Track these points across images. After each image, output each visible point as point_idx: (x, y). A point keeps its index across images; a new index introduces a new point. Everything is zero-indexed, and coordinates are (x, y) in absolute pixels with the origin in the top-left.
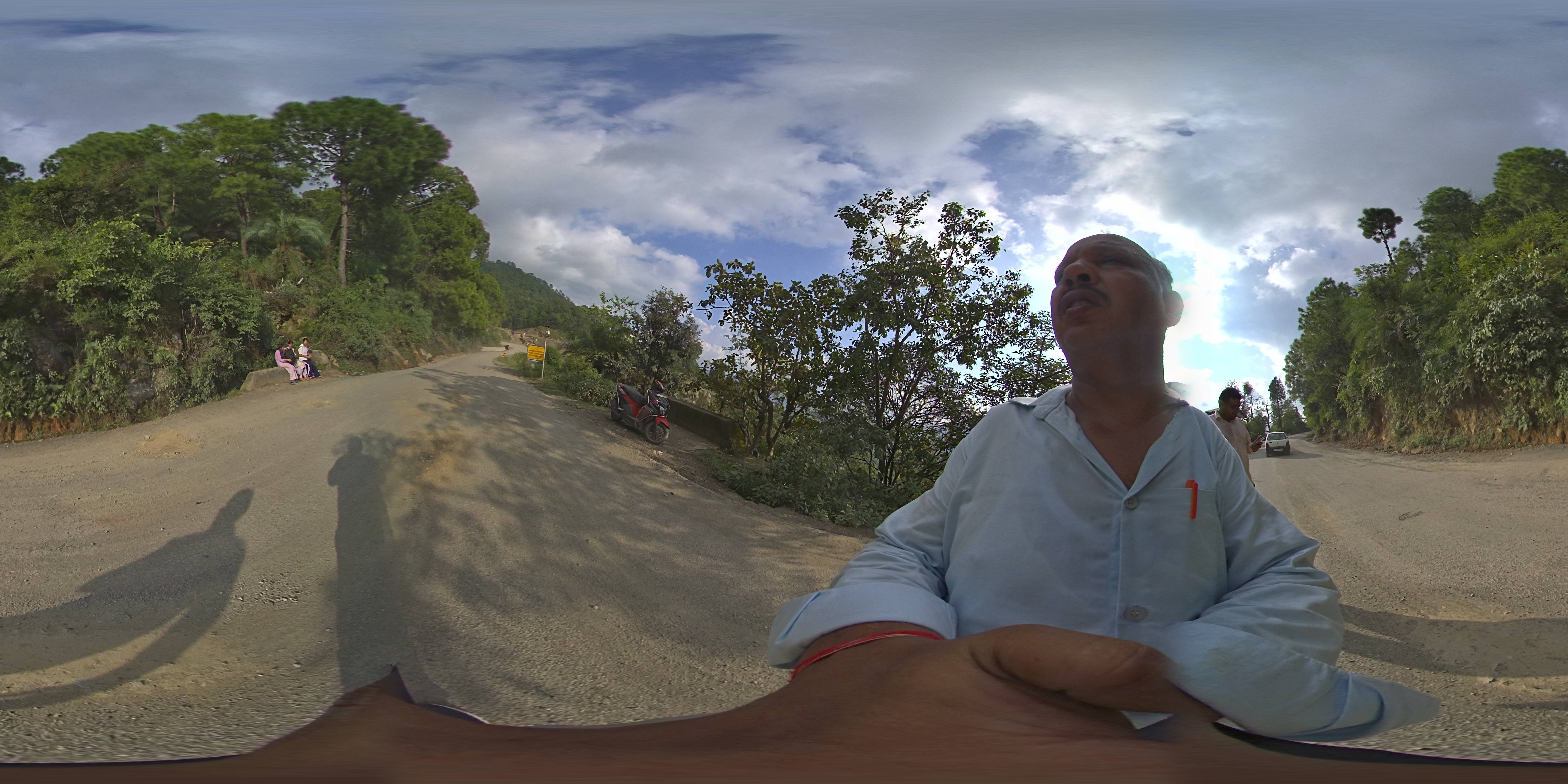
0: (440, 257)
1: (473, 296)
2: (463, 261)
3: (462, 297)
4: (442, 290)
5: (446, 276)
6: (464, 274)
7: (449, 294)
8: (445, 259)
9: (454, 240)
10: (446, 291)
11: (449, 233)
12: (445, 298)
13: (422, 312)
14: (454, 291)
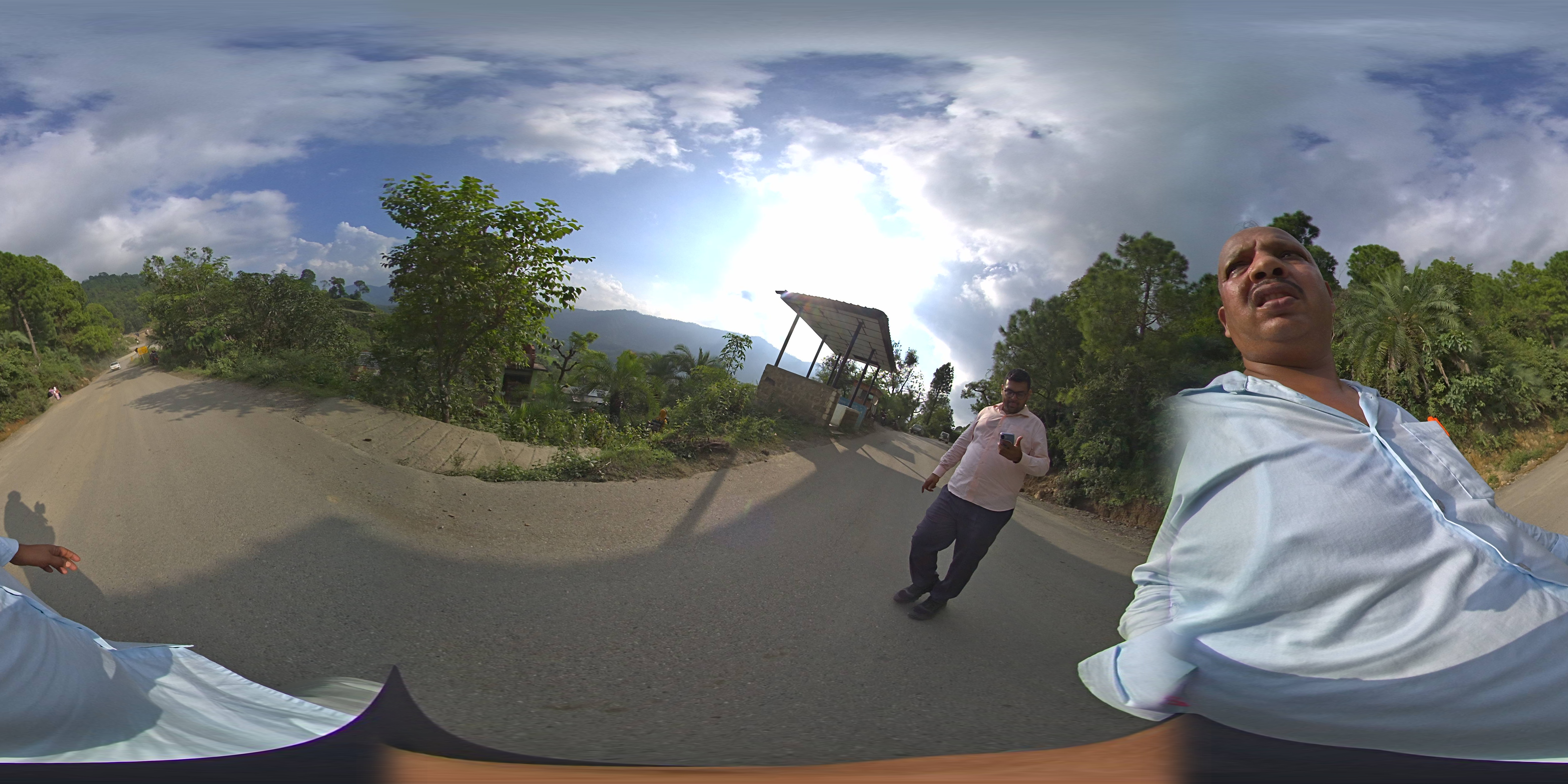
0: (66, 321)
1: (95, 335)
2: (79, 318)
3: (89, 339)
4: (77, 340)
5: (75, 330)
6: (84, 324)
7: (82, 341)
8: (69, 322)
9: (68, 308)
10: (79, 340)
11: (63, 305)
12: (80, 343)
13: (72, 358)
14: (84, 338)
